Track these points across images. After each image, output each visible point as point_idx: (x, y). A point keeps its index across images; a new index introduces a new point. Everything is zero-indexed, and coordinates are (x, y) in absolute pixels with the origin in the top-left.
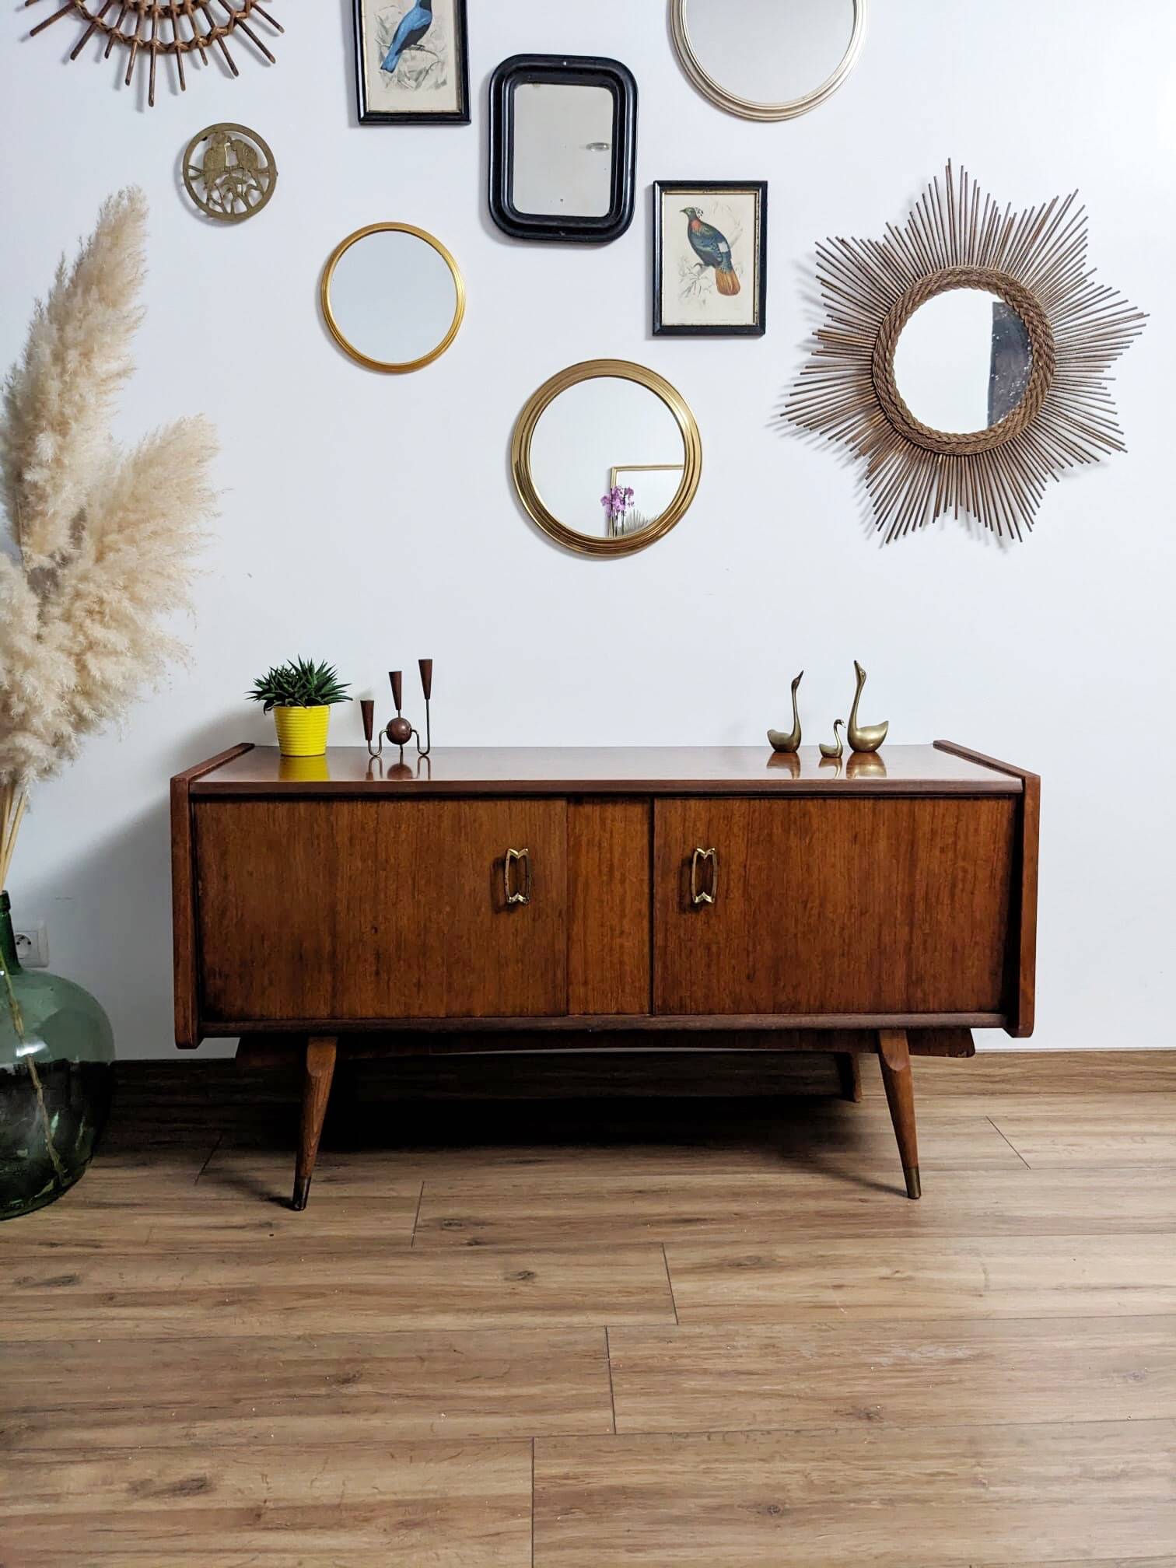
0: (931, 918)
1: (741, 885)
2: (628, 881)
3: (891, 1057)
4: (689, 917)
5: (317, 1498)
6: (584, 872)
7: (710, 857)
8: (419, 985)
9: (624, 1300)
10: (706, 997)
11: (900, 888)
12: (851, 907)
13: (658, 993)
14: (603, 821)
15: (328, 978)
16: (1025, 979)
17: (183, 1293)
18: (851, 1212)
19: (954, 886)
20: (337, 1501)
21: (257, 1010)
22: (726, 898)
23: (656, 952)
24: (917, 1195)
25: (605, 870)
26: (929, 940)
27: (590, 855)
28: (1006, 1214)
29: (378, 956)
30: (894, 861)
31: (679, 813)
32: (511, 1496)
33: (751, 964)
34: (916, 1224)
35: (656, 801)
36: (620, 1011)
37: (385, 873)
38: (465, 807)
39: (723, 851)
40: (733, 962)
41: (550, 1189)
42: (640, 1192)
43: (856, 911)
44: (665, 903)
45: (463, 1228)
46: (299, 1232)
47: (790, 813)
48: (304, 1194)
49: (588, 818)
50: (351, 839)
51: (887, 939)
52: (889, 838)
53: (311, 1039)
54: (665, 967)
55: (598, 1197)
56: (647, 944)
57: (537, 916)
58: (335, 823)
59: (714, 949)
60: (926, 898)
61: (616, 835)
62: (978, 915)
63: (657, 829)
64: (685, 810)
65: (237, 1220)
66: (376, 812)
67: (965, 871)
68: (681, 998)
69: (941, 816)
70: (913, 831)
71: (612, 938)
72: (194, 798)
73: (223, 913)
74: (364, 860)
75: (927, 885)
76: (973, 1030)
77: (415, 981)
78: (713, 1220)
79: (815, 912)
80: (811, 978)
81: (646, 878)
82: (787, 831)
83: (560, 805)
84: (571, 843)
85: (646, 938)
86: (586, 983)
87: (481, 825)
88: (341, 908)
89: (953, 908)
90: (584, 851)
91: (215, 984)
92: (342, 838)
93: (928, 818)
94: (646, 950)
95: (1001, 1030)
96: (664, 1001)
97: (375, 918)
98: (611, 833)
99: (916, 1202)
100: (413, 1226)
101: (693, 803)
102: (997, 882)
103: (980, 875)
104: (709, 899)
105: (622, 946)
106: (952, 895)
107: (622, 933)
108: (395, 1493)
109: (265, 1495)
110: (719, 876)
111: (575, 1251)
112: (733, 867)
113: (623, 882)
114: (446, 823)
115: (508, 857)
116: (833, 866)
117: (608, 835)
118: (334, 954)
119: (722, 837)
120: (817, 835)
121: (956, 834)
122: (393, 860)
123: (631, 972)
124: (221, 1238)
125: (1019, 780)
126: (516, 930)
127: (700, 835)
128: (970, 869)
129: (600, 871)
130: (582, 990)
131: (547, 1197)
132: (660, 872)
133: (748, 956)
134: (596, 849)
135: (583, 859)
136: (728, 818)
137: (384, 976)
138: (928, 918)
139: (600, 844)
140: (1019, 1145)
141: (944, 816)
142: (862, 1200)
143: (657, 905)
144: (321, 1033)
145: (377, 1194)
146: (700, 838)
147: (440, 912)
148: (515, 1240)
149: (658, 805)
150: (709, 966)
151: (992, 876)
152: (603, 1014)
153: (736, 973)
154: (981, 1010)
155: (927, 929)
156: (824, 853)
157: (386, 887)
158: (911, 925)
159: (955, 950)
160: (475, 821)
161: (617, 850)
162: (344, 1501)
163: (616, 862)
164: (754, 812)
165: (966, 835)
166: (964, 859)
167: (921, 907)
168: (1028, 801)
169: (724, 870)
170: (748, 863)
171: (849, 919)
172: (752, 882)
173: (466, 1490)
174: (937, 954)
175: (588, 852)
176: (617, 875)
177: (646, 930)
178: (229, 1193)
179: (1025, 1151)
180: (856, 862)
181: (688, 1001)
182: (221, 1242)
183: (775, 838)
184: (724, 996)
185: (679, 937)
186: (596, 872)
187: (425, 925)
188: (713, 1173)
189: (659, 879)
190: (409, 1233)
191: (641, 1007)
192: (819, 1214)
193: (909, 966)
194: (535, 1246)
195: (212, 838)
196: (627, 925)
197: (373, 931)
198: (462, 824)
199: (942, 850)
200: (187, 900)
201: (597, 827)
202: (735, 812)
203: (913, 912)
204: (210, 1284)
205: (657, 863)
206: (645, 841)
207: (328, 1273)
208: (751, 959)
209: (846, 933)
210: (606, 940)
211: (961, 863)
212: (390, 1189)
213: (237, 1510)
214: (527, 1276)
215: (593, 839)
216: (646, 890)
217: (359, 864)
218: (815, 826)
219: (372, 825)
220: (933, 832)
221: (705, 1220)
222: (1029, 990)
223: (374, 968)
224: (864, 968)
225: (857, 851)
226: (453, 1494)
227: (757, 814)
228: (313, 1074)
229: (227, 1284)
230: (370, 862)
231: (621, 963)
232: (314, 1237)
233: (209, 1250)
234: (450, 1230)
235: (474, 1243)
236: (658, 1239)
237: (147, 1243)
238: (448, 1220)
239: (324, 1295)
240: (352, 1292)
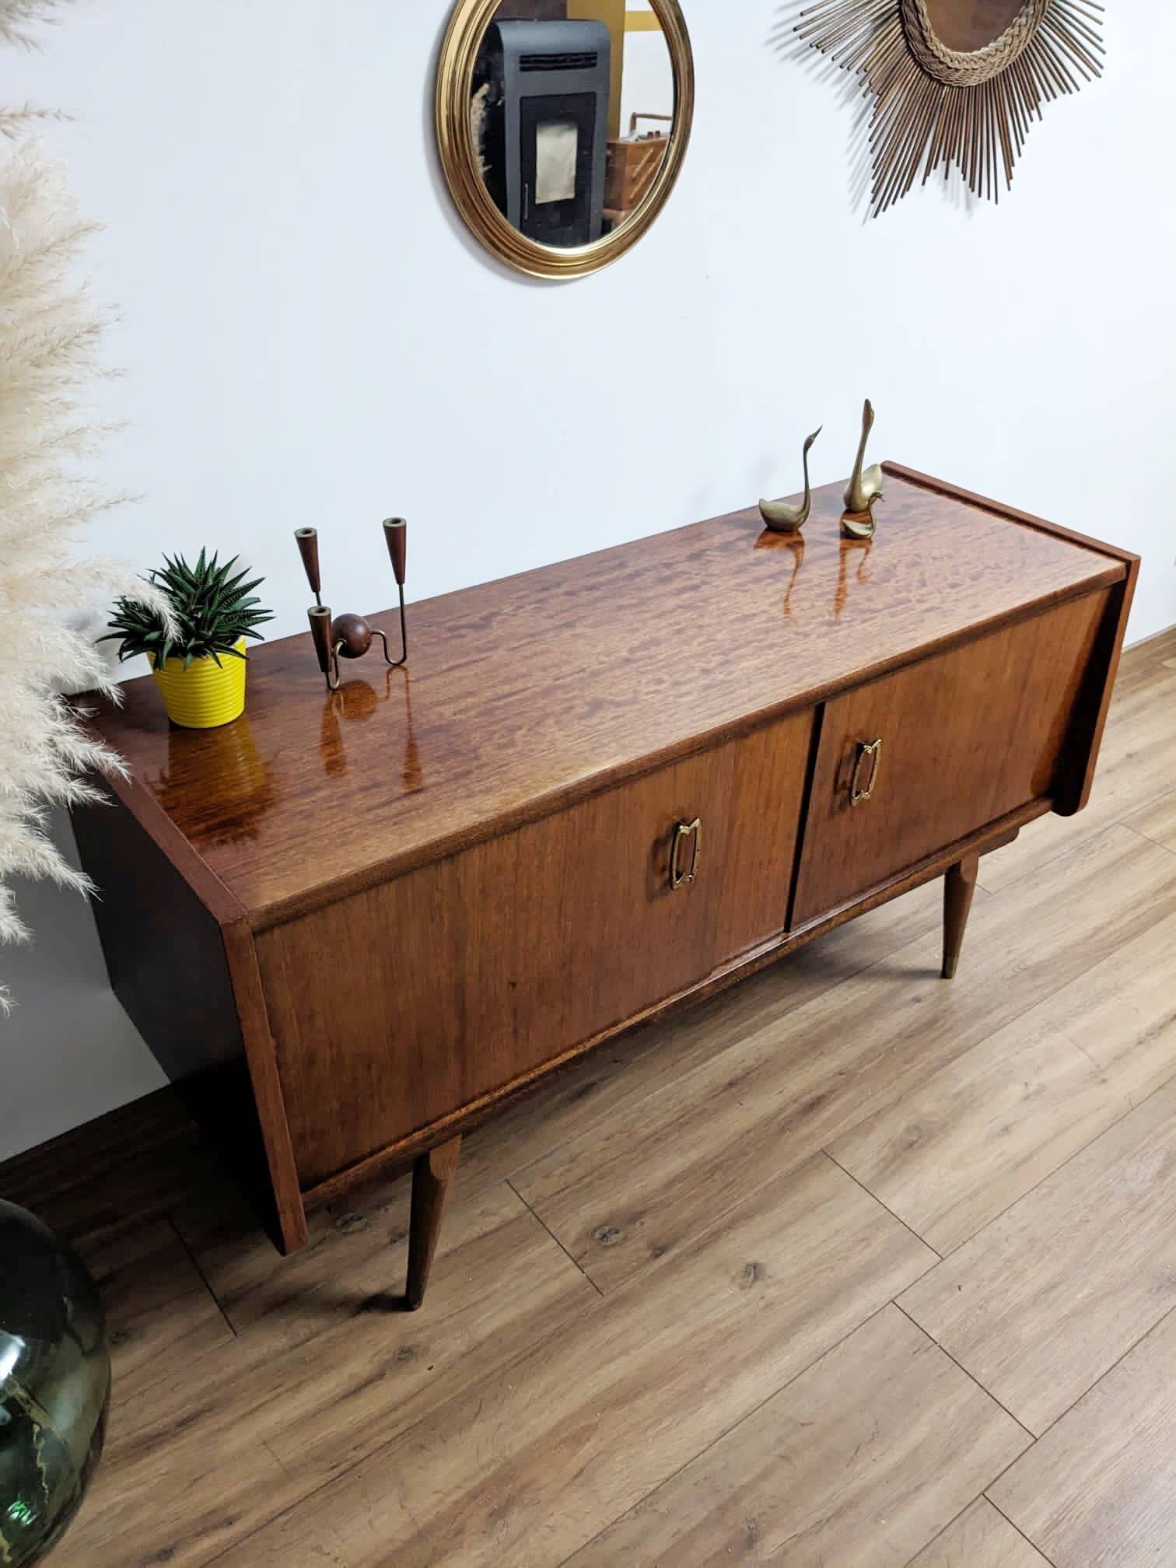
2: (782, 805)
3: (966, 870)
6: (741, 815)
7: (875, 750)
8: (562, 1020)
9: (868, 1253)
11: (1010, 711)
12: (970, 746)
13: (797, 909)
15: (456, 1067)
25: (762, 802)
27: (749, 792)
28: (1029, 963)
29: (515, 1013)
31: (848, 708)
33: (880, 840)
35: (826, 705)
37: (525, 914)
40: (867, 845)
41: (646, 1126)
42: (731, 1084)
43: (974, 747)
44: (820, 812)
45: (621, 1235)
46: (455, 1344)
50: (483, 890)
51: (989, 764)
52: (1015, 661)
54: (807, 880)
55: (702, 1112)
58: (462, 879)
59: (852, 841)
60: (1026, 713)
61: (778, 758)
63: (823, 736)
65: (359, 1366)
66: (517, 846)
70: (1034, 647)
71: (759, 873)
74: (499, 910)
77: (557, 1018)
78: (829, 1093)
79: (942, 766)
82: (937, 689)
83: (730, 746)
87: (643, 806)
88: (472, 978)
92: (472, 897)
95: (1051, 813)
96: (800, 915)
97: (514, 974)
98: (774, 756)
100: (570, 1262)
101: (860, 692)
104: (866, 795)
105: (768, 876)
107: (770, 862)
111: (762, 1207)
113: (778, 807)
114: (601, 822)
115: (678, 837)
117: (770, 761)
118: (462, 1037)
119: (881, 720)
122: (535, 894)
123: (774, 898)
125: (1122, 565)
126: (672, 911)
127: (864, 725)
129: (757, 806)
131: (656, 1138)
132: (817, 783)
134: (757, 781)
135: (743, 799)
136: (890, 696)
137: (522, 1032)
139: (761, 773)
142: (917, 1000)
143: (810, 819)
145: (476, 1231)
149: (828, 707)
153: (866, 854)
157: (527, 930)
160: (635, 805)
161: (777, 774)
163: (774, 787)
168: (1127, 589)
170: (897, 737)
171: (966, 759)
172: (898, 757)
175: (747, 789)
176: (773, 802)
178: (302, 1326)
182: (384, 1415)
185: (824, 844)
186: (754, 809)
187: (571, 952)
188: (766, 1022)
189: (815, 791)
190: (576, 1273)
191: (778, 929)
192: (902, 1037)
194: (718, 1222)
196: (775, 852)
197: (511, 987)
198: (620, 813)
201: (761, 754)
204: (446, 1495)
207: (559, 1390)
209: (961, 774)
210: (753, 877)
212: (484, 1215)
214: (755, 1270)
215: (755, 771)
217: (494, 917)
219: (510, 863)
221: (823, 1097)
223: (511, 1030)
227: (915, 681)
228: (439, 1177)
230: (507, 909)
231: (765, 894)
232: (480, 1344)
233: (385, 1438)
234: (613, 1245)
235: (658, 1251)
236: (814, 1147)
237: (289, 1474)
238: (595, 1231)
239: (591, 1429)
240: (619, 1402)
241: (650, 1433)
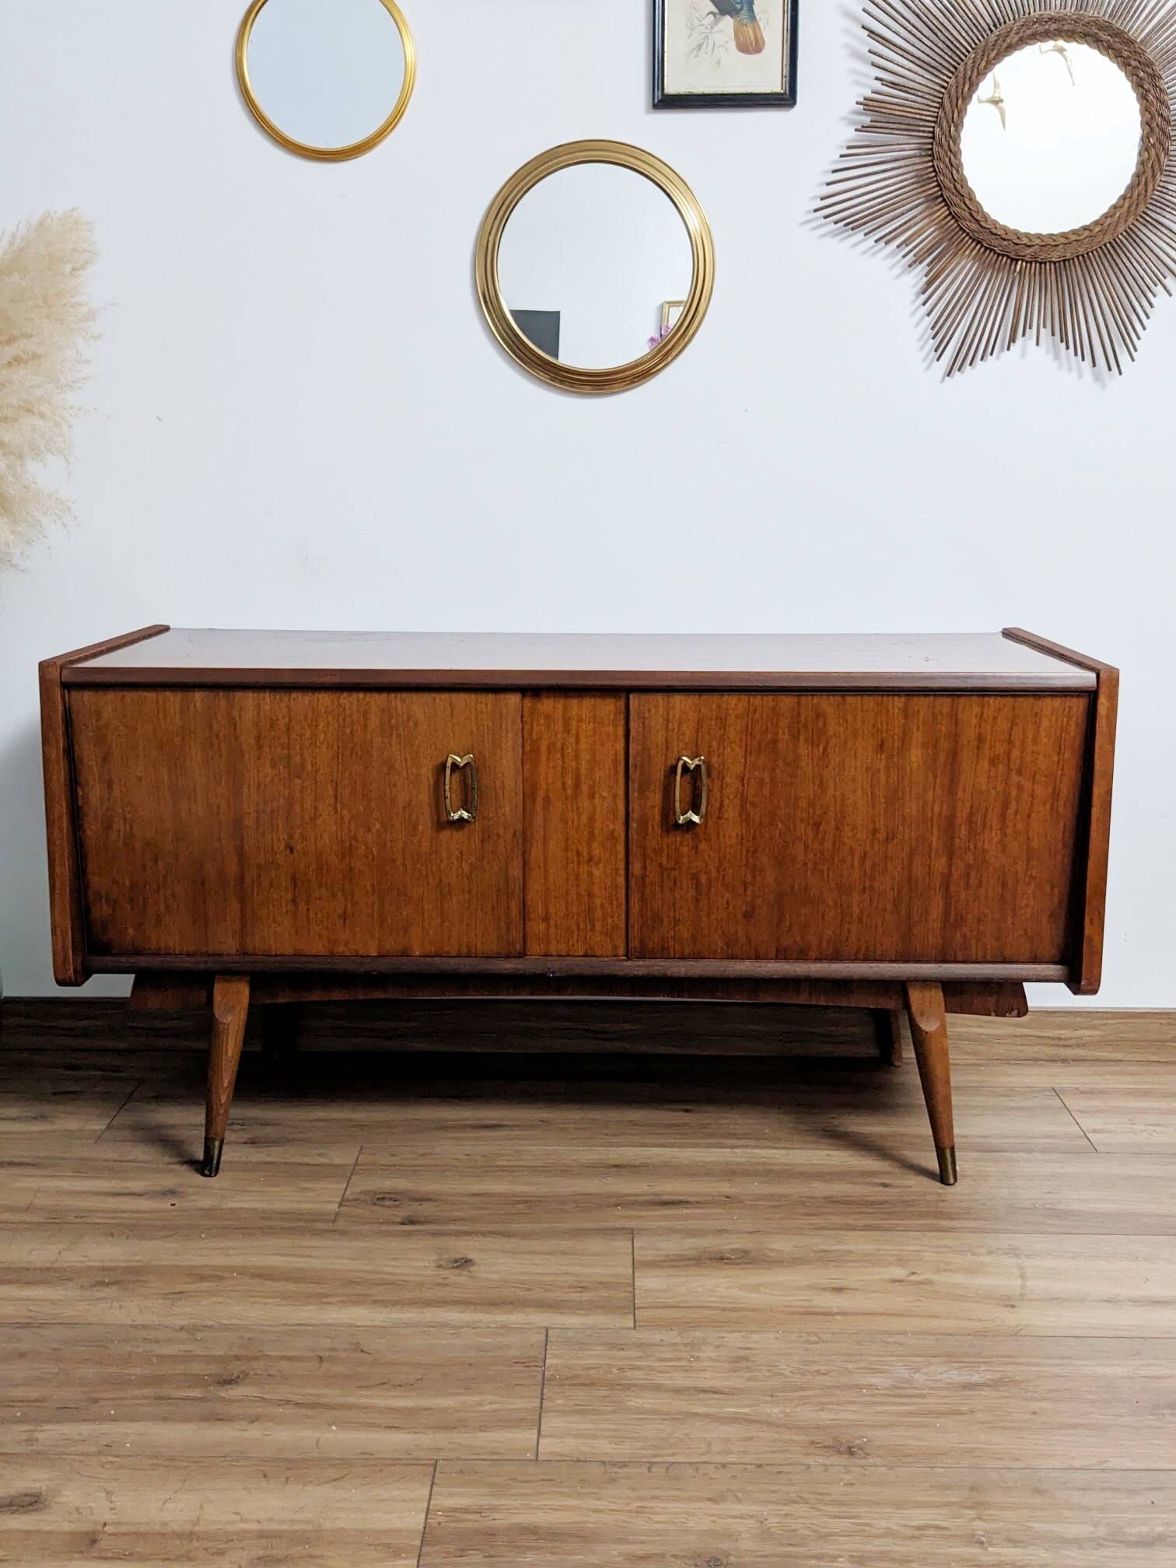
0: (975, 847)
1: (737, 802)
2: (597, 796)
3: (922, 1014)
4: (676, 838)
5: (165, 1524)
6: (544, 785)
7: (698, 767)
8: (344, 916)
9: (574, 1296)
10: (694, 939)
11: (937, 809)
12: (875, 831)
13: (635, 931)
14: (566, 721)
15: (235, 906)
16: (1091, 922)
17: (55, 1270)
18: (868, 1198)
19: (1006, 805)
20: (188, 1528)
21: (153, 945)
22: (719, 818)
23: (632, 884)
24: (952, 1181)
25: (570, 782)
26: (973, 872)
27: (552, 764)
28: (1062, 1206)
29: (294, 880)
30: (931, 776)
31: (661, 713)
32: (399, 1531)
33: (749, 899)
34: (949, 1216)
35: (631, 696)
36: (589, 953)
37: (299, 781)
38: (397, 700)
39: (714, 760)
40: (727, 895)
41: (508, 1160)
42: (616, 1166)
43: (882, 835)
44: (644, 822)
45: (397, 1203)
46: (205, 1202)
47: (799, 715)
48: (216, 1157)
49: (548, 717)
50: (258, 738)
51: (919, 870)
52: (924, 745)
53: (217, 977)
54: (643, 900)
55: (565, 1171)
56: (622, 872)
57: (486, 836)
58: (237, 718)
59: (703, 879)
60: (970, 821)
61: (583, 739)
62: (1035, 844)
63: (633, 732)
64: (668, 709)
65: (136, 1185)
66: (288, 707)
67: (1020, 788)
68: (663, 938)
69: (991, 720)
70: (955, 737)
71: (579, 864)
72: (67, 686)
73: (109, 827)
74: (274, 765)
75: (972, 807)
76: (1025, 984)
77: (340, 911)
78: (698, 1203)
79: (830, 837)
80: (823, 918)
81: (621, 792)
82: (795, 736)
83: (513, 699)
84: (528, 748)
85: (622, 865)
86: (546, 919)
87: (416, 724)
88: (249, 822)
89: (1005, 835)
90: (543, 757)
91: (100, 911)
92: (248, 740)
93: (974, 721)
94: (621, 880)
95: (1063, 985)
96: (641, 941)
97: (291, 837)
98: (578, 735)
99: (950, 1189)
100: (340, 1199)
101: (677, 699)
102: (1061, 803)
103: (1039, 790)
104: (696, 819)
105: (591, 874)
106: (1003, 816)
107: (590, 859)
108: (259, 1522)
109: (107, 1517)
110: (709, 791)
111: (525, 1236)
112: (728, 780)
113: (592, 796)
114: (374, 722)
115: (449, 764)
116: (854, 780)
117: (572, 740)
118: (241, 878)
119: (714, 743)
120: (832, 743)
121: (1010, 742)
122: (309, 767)
123: (602, 905)
124: (113, 1206)
125: (1093, 675)
126: (461, 853)
127: (687, 740)
128: (1027, 785)
129: (564, 784)
130: (542, 927)
131: (504, 1169)
132: (636, 785)
133: (745, 890)
134: (559, 755)
135: (542, 768)
136: (722, 721)
137: (302, 905)
138: (972, 846)
139: (563, 748)
140: (1087, 1123)
141: (995, 718)
142: (885, 1185)
143: (634, 825)
144: (230, 973)
145: (304, 1160)
146: (686, 744)
147: (369, 829)
148: (455, 1220)
149: (634, 700)
150: (697, 901)
151: (1055, 795)
152: (569, 955)
153: (731, 908)
154: (1035, 960)
155: (970, 857)
156: (842, 765)
157: (303, 798)
158: (951, 855)
159: (1004, 885)
160: (409, 719)
161: (585, 757)
162: (197, 1528)
163: (583, 771)
164: (755, 711)
165: (1023, 742)
166: (1019, 772)
167: (963, 831)
168: (1103, 702)
169: (717, 783)
170: (747, 775)
171: (872, 846)
172: (751, 798)
173: (346, 1521)
174: (982, 890)
175: (548, 760)
176: (585, 788)
177: (622, 855)
179: (1094, 1131)
180: (883, 778)
181: (671, 943)
182: (115, 1211)
183: (781, 746)
184: (716, 936)
185: (661, 865)
186: (559, 785)
187: (351, 845)
188: (708, 1146)
189: (636, 794)
190: (334, 1207)
191: (615, 947)
192: (830, 1200)
193: (947, 905)
194: (480, 1228)
195: (91, 734)
196: (597, 851)
197: (288, 850)
198: (393, 722)
199: (993, 762)
200: (61, 807)
201: (560, 727)
202: (730, 712)
203: (952, 838)
204: (90, 1261)
205: (634, 775)
206: (621, 745)
207: (230, 1252)
208: (749, 892)
209: (868, 863)
210: (571, 866)
211: (1015, 778)
212: (320, 1155)
213: (71, 1533)
214: (464, 1263)
215: (554, 744)
216: (621, 808)
217: (269, 770)
218: (831, 732)
219: (282, 723)
220: (980, 739)
221: (687, 1202)
222: (1096, 938)
223: (290, 896)
224: (889, 907)
225: (884, 763)
226: (327, 1525)
227: (757, 715)
228: (220, 1020)
229: (111, 1260)
230: (282, 767)
231: (590, 895)
232: (222, 1209)
233: (97, 1221)
234: (382, 1206)
235: (411, 1221)
236: (630, 1224)
237: (27, 1210)
238: (380, 1193)
239: (221, 1278)
240: (253, 1276)
241: (253, 1300)
